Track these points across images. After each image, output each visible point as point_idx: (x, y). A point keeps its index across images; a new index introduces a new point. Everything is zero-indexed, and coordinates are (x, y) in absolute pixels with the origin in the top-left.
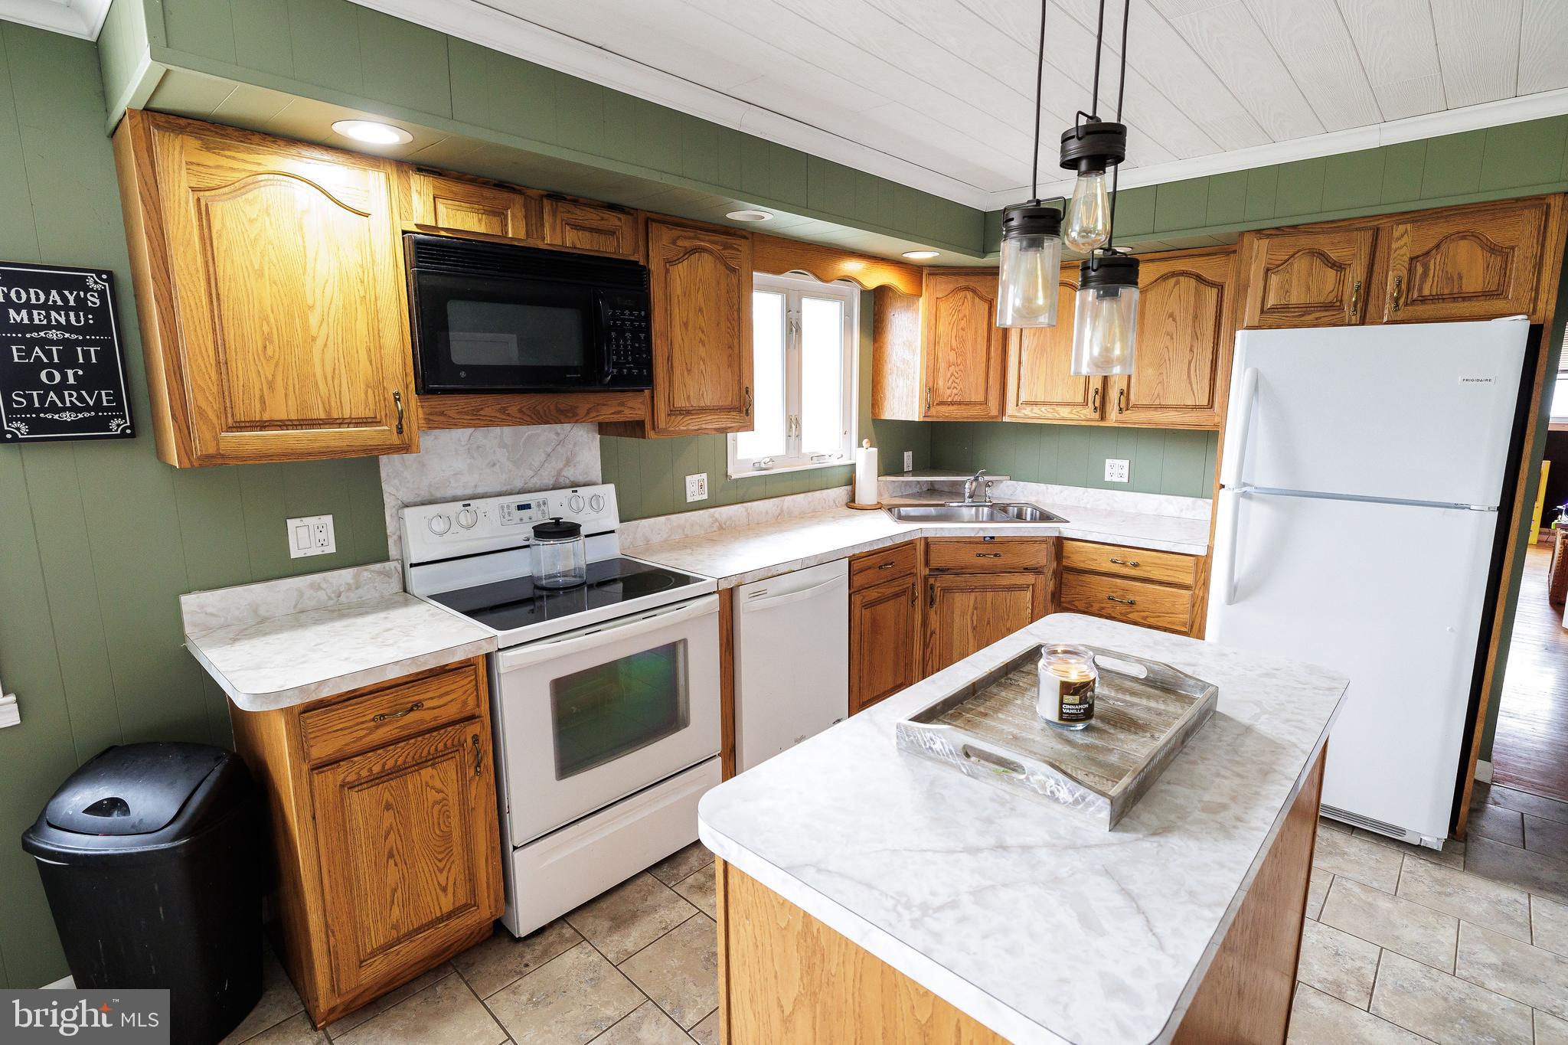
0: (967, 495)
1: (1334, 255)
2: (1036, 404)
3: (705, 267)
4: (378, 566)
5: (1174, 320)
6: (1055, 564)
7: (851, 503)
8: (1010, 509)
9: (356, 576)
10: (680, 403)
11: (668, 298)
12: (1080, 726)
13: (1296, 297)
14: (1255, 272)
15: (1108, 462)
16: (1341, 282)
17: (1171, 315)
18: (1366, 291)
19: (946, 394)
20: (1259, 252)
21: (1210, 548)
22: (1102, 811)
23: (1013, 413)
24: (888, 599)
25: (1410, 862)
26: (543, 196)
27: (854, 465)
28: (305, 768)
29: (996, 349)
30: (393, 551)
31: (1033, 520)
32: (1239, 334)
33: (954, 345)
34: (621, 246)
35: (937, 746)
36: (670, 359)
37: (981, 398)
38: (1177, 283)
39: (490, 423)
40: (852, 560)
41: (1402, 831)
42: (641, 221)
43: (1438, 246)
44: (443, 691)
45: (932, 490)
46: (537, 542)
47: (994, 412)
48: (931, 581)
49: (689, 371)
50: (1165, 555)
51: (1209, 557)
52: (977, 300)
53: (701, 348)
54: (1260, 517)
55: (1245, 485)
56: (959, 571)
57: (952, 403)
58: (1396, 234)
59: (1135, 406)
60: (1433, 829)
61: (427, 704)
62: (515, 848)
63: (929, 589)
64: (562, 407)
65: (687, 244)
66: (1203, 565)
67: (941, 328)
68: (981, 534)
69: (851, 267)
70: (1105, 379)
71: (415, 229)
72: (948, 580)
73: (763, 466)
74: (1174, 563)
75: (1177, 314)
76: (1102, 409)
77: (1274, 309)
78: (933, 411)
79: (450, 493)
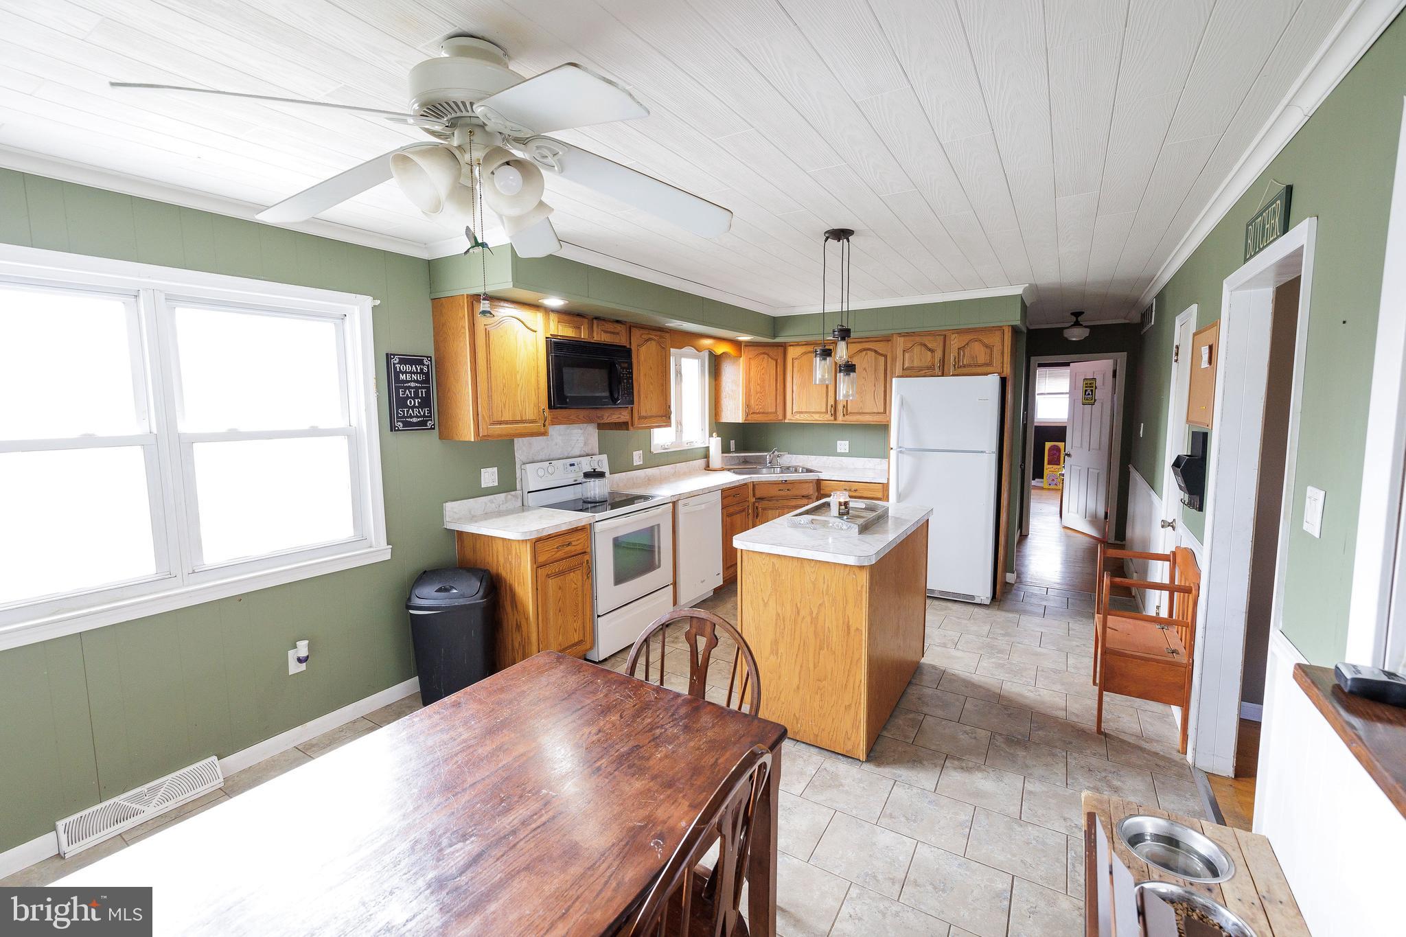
0: (768, 462)
1: (930, 346)
2: (801, 413)
3: (652, 346)
4: (513, 493)
5: (866, 371)
6: (817, 494)
7: (707, 468)
8: (791, 469)
9: (506, 497)
10: (643, 414)
11: (638, 362)
12: (845, 517)
13: (916, 363)
14: (899, 353)
15: (838, 442)
16: (933, 357)
17: (865, 369)
18: (943, 361)
19: (756, 408)
20: (900, 343)
21: (888, 479)
22: (856, 529)
23: (790, 418)
24: (737, 513)
25: (977, 610)
26: (593, 319)
27: (708, 447)
28: (535, 566)
29: (780, 386)
30: (518, 487)
31: (802, 472)
32: (894, 379)
33: (759, 382)
34: (621, 340)
35: (802, 522)
36: (639, 392)
37: (774, 410)
38: (866, 354)
39: (573, 422)
40: (723, 491)
41: (973, 597)
42: (628, 326)
43: (967, 344)
44: (577, 538)
45: (746, 461)
46: (586, 480)
47: (781, 417)
48: (757, 504)
49: (647, 398)
50: (868, 484)
51: (888, 483)
52: (770, 359)
53: (651, 387)
54: (907, 460)
55: (900, 447)
56: (770, 499)
57: (759, 413)
58: (952, 338)
59: (851, 413)
60: (983, 592)
61: (573, 543)
62: (599, 616)
63: (755, 509)
64: (599, 415)
65: (646, 337)
66: (885, 487)
67: (752, 374)
68: (781, 479)
69: (707, 342)
70: (847, 401)
71: (550, 336)
72: (765, 504)
73: (666, 447)
74: (873, 487)
75: (867, 368)
76: (835, 415)
77: (908, 369)
78: (749, 417)
79: (540, 458)
